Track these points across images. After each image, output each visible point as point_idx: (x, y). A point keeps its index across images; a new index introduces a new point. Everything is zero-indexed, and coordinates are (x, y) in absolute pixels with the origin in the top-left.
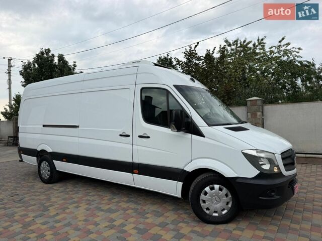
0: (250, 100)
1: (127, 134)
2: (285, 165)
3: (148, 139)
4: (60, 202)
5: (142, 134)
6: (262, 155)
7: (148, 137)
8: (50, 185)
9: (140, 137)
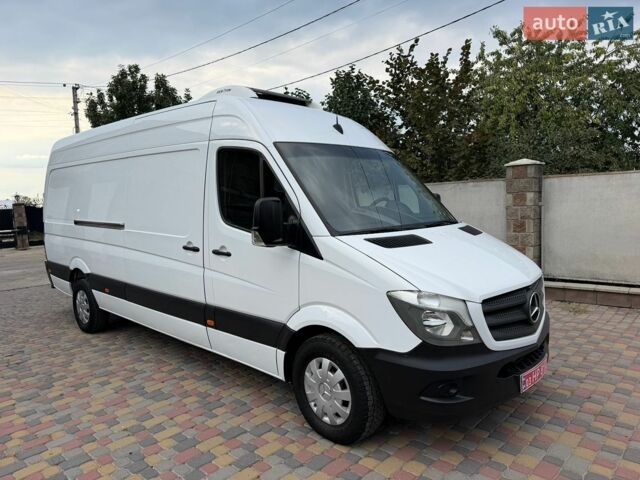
0: (513, 167)
1: (195, 245)
2: (492, 328)
3: (229, 258)
4: (80, 372)
5: (217, 248)
6: (433, 304)
7: (229, 255)
8: (89, 336)
9: (216, 252)
